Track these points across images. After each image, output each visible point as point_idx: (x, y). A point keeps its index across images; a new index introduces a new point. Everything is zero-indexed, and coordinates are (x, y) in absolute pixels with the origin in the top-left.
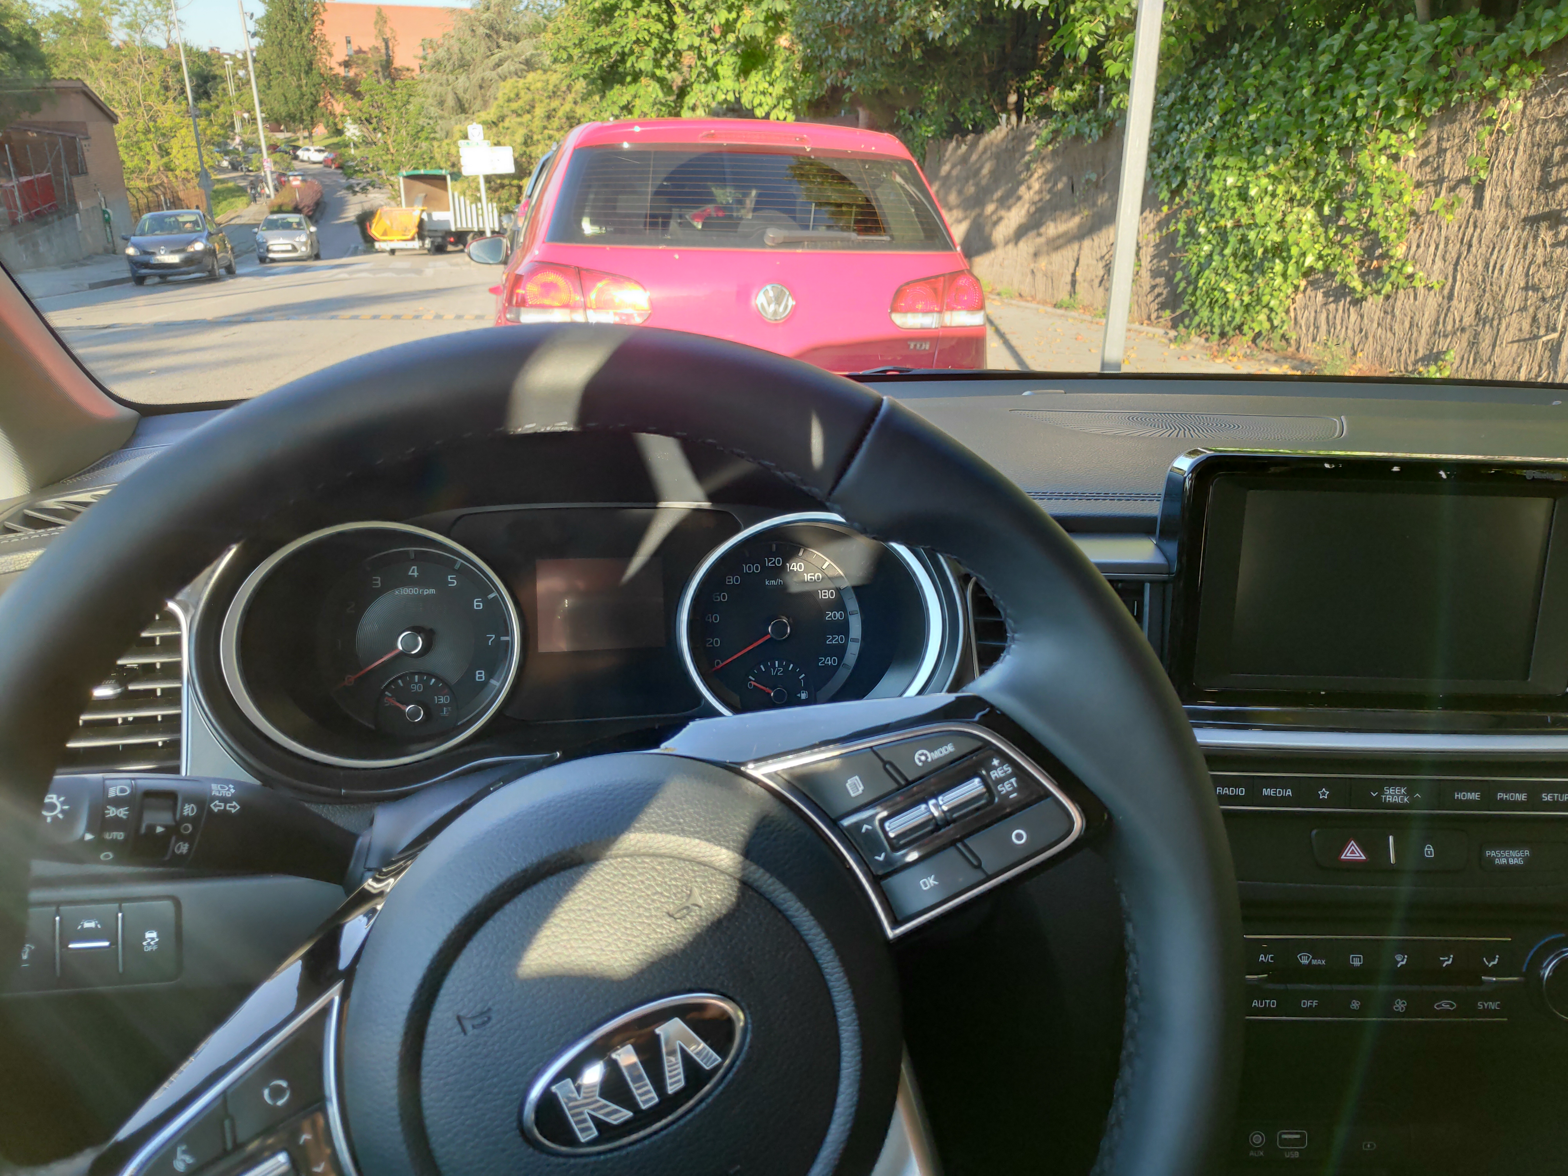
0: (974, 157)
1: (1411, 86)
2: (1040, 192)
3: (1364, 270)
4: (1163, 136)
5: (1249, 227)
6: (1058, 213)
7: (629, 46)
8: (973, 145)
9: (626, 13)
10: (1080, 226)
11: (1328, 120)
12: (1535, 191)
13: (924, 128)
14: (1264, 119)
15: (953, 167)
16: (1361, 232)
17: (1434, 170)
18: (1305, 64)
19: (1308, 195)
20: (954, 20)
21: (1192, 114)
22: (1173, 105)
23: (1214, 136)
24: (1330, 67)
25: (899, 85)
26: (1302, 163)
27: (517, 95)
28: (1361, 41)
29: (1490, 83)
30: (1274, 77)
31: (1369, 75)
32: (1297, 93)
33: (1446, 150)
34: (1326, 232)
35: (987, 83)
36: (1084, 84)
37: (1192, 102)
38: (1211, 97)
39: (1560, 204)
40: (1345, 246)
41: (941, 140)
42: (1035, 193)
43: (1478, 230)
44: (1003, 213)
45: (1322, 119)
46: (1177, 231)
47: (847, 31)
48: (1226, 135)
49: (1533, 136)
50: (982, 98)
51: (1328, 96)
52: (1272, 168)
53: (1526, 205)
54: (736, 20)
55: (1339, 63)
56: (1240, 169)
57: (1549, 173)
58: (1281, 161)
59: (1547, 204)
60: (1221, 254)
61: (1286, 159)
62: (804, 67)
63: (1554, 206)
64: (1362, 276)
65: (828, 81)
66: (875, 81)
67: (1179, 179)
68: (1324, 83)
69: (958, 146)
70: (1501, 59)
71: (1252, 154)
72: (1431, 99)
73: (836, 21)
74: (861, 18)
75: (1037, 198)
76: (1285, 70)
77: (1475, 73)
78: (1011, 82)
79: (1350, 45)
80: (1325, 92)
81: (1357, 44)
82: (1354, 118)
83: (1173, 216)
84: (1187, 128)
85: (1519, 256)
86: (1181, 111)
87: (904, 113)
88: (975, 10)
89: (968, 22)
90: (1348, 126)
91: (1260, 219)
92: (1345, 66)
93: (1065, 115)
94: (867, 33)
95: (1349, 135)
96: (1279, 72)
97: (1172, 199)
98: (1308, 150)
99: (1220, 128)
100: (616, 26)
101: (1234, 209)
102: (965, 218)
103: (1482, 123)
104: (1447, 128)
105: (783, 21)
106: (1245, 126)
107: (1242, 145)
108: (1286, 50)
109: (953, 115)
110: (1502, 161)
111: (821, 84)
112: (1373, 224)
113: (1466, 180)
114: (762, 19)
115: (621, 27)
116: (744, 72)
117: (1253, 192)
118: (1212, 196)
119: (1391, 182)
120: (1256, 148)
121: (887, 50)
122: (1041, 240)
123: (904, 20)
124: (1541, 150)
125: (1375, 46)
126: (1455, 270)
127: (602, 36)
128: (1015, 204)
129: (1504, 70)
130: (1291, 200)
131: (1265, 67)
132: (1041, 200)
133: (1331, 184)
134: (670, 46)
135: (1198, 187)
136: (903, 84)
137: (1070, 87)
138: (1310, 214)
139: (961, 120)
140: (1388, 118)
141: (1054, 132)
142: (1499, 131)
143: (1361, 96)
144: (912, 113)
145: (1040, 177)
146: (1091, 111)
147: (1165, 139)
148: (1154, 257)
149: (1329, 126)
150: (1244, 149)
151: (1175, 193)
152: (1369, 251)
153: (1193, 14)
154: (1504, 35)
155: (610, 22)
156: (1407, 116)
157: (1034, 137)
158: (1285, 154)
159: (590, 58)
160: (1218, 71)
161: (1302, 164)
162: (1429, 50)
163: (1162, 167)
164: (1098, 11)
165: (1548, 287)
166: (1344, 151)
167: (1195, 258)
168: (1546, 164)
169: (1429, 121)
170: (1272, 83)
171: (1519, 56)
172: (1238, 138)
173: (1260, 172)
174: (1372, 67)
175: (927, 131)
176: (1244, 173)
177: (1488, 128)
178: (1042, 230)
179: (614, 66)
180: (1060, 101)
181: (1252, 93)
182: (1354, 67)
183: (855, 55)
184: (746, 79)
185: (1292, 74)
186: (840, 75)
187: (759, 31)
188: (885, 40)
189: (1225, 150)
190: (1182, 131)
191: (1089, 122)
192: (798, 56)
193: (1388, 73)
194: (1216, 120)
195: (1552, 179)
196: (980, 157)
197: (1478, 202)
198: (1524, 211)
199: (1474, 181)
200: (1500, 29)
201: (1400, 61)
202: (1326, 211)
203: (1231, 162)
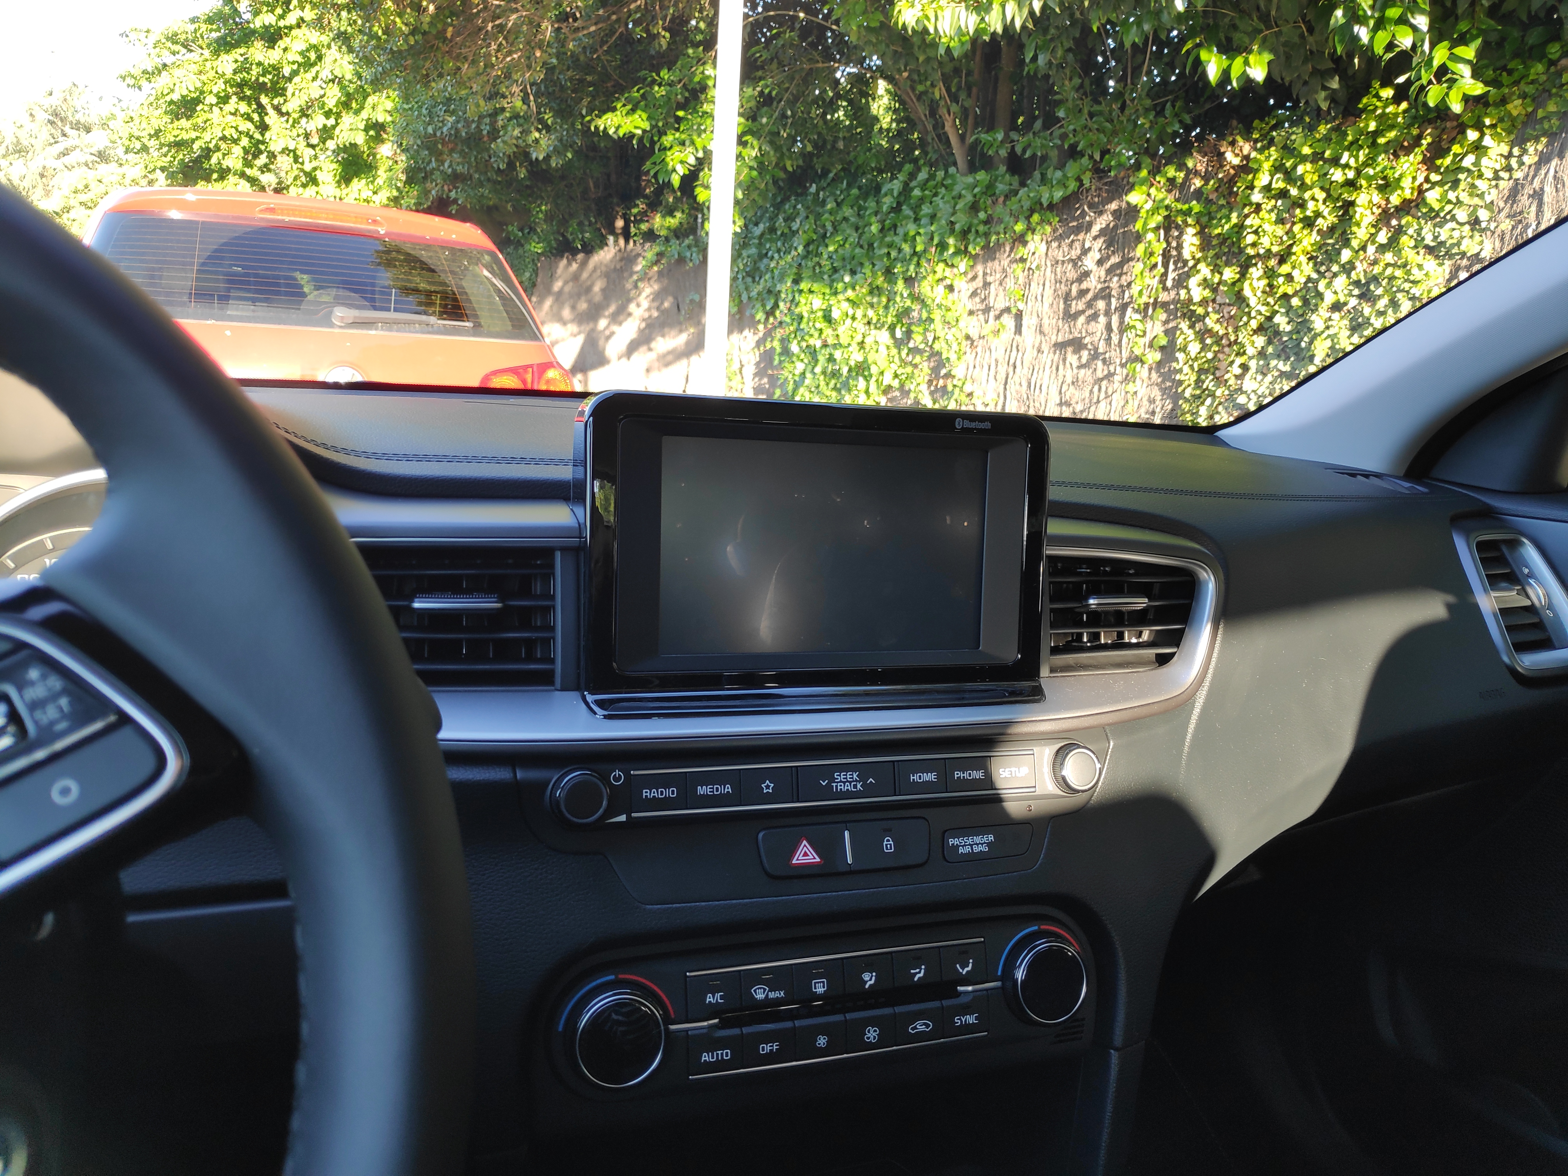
0: (585, 275)
1: (958, 227)
2: (649, 309)
3: (932, 388)
4: (755, 263)
5: (835, 346)
6: (666, 330)
7: (214, 142)
8: (584, 264)
9: (211, 109)
10: (688, 343)
11: (894, 254)
12: (1060, 321)
13: (533, 244)
14: (841, 251)
15: (566, 283)
16: (927, 354)
17: (983, 301)
18: (871, 204)
19: (883, 319)
20: (556, 143)
21: (779, 244)
22: (762, 235)
23: (800, 264)
24: (892, 208)
25: (507, 202)
26: (875, 290)
27: (86, 187)
28: (916, 187)
29: (1019, 227)
30: (846, 214)
31: (924, 216)
32: (866, 229)
33: (990, 284)
34: (899, 353)
35: (593, 206)
36: (683, 212)
37: (779, 233)
38: (794, 228)
39: (1081, 332)
40: (915, 366)
41: (553, 258)
42: (645, 310)
43: (1020, 354)
44: (614, 328)
45: (889, 254)
46: (773, 349)
47: (450, 146)
48: (810, 264)
49: (1056, 274)
50: (590, 221)
51: (892, 233)
52: (850, 293)
53: (1055, 332)
54: (334, 127)
55: (899, 204)
56: (824, 294)
57: (1070, 306)
58: (857, 288)
59: (1071, 333)
60: (812, 372)
61: (862, 287)
62: (408, 177)
63: (1077, 335)
64: (932, 393)
65: (433, 192)
66: (482, 195)
67: (772, 301)
68: (888, 222)
69: (569, 264)
70: (1025, 208)
71: (833, 281)
72: (975, 240)
73: (438, 134)
74: (464, 134)
75: (646, 315)
76: (856, 209)
77: (1007, 219)
78: (618, 209)
79: (906, 189)
80: (889, 229)
81: (912, 189)
82: (915, 253)
83: (769, 334)
84: (776, 256)
85: (1053, 376)
86: (771, 240)
87: (513, 229)
88: (577, 136)
89: (571, 146)
90: (910, 260)
91: (844, 341)
92: (904, 207)
93: (667, 239)
94: (470, 149)
95: (912, 268)
96: (850, 210)
97: (767, 319)
98: (880, 280)
99: (805, 257)
100: (200, 121)
101: (821, 330)
102: (579, 333)
103: (1016, 261)
104: (990, 264)
105: (385, 131)
106: (825, 256)
107: (824, 273)
108: (855, 191)
109: (563, 235)
110: (1034, 295)
111: (426, 195)
112: (937, 347)
113: (1007, 310)
114: (363, 128)
115: (205, 122)
116: (345, 178)
117: (836, 314)
118: (801, 317)
119: (948, 310)
120: (835, 276)
121: (493, 167)
122: (652, 356)
123: (506, 138)
124: (1063, 286)
125: (927, 192)
126: (1005, 389)
127: (183, 129)
128: (626, 320)
129: (1028, 218)
130: (869, 323)
131: (839, 205)
132: (650, 317)
133: (900, 310)
134: (262, 147)
135: (789, 309)
136: (510, 201)
137: (670, 213)
138: (884, 336)
139: (570, 238)
140: (941, 253)
141: (658, 254)
142: (1029, 269)
143: (919, 233)
144: (521, 230)
145: (648, 296)
146: (691, 237)
147: (757, 265)
148: (756, 375)
149: (895, 259)
150: (826, 277)
151: (770, 313)
152: (935, 370)
153: (772, 153)
154: (1026, 189)
155: (191, 116)
156: (957, 252)
157: (641, 259)
158: (861, 282)
159: (169, 151)
160: (799, 206)
161: (876, 292)
162: (969, 198)
163: (756, 291)
164: (687, 143)
165: (1077, 403)
166: (909, 281)
167: (790, 376)
168: (1067, 297)
169: (975, 258)
170: (845, 219)
171: (1038, 206)
172: (820, 266)
173: (841, 297)
174: (926, 209)
175: (537, 247)
176: (827, 297)
177: (1020, 265)
178: (653, 345)
179: (198, 161)
180: (662, 226)
181: (829, 227)
182: (912, 209)
183: (459, 169)
184: (347, 186)
185: (862, 212)
186: (446, 188)
187: (360, 139)
188: (490, 157)
189: (809, 277)
190: (772, 258)
191: (689, 247)
192: (402, 166)
193: (939, 215)
194: (800, 249)
195: (1073, 311)
196: (591, 275)
197: (1018, 330)
198: (1054, 338)
199: (1014, 311)
200: (1023, 184)
201: (948, 206)
202: (899, 334)
203: (816, 287)
